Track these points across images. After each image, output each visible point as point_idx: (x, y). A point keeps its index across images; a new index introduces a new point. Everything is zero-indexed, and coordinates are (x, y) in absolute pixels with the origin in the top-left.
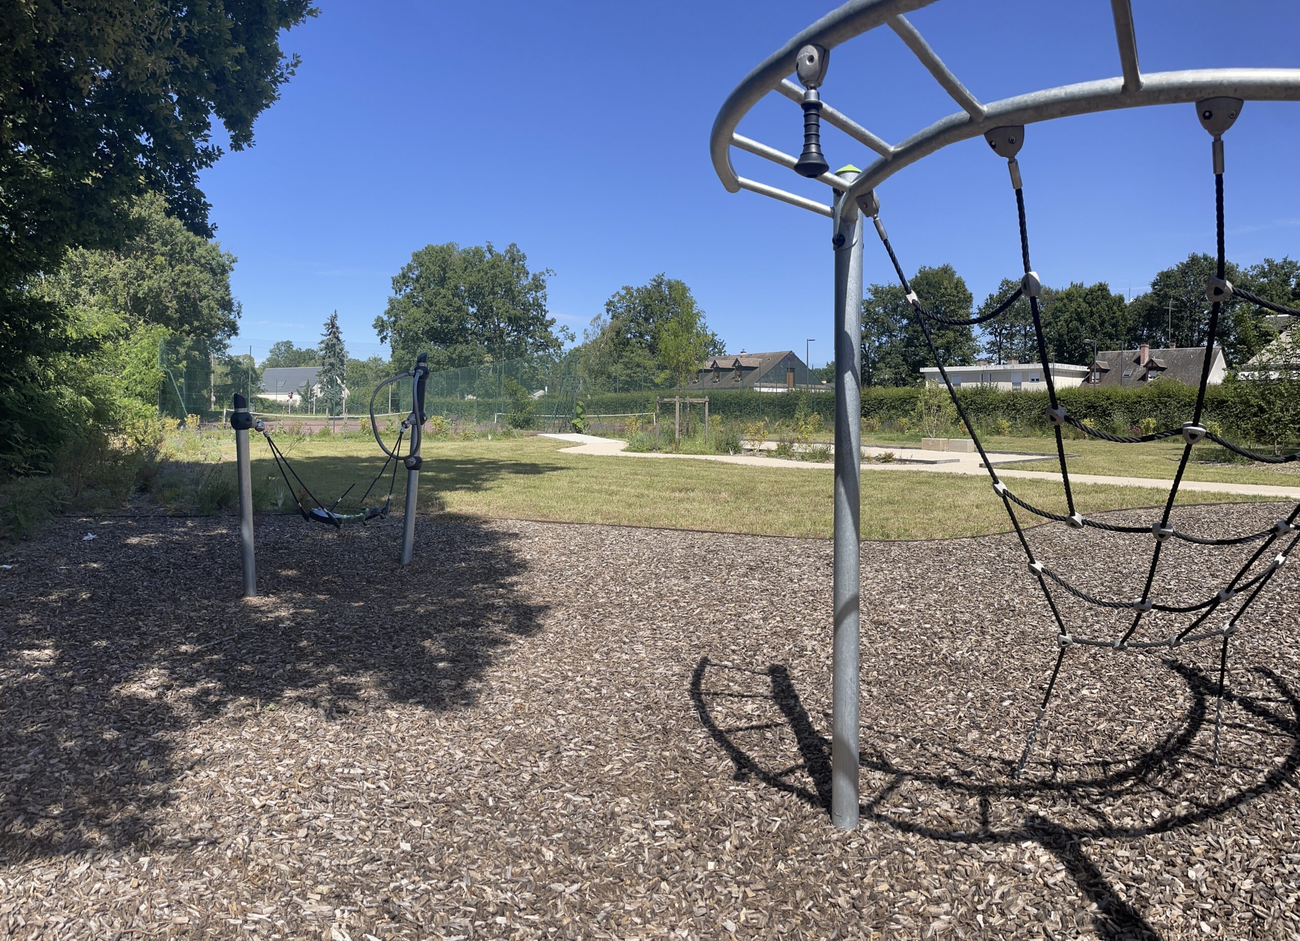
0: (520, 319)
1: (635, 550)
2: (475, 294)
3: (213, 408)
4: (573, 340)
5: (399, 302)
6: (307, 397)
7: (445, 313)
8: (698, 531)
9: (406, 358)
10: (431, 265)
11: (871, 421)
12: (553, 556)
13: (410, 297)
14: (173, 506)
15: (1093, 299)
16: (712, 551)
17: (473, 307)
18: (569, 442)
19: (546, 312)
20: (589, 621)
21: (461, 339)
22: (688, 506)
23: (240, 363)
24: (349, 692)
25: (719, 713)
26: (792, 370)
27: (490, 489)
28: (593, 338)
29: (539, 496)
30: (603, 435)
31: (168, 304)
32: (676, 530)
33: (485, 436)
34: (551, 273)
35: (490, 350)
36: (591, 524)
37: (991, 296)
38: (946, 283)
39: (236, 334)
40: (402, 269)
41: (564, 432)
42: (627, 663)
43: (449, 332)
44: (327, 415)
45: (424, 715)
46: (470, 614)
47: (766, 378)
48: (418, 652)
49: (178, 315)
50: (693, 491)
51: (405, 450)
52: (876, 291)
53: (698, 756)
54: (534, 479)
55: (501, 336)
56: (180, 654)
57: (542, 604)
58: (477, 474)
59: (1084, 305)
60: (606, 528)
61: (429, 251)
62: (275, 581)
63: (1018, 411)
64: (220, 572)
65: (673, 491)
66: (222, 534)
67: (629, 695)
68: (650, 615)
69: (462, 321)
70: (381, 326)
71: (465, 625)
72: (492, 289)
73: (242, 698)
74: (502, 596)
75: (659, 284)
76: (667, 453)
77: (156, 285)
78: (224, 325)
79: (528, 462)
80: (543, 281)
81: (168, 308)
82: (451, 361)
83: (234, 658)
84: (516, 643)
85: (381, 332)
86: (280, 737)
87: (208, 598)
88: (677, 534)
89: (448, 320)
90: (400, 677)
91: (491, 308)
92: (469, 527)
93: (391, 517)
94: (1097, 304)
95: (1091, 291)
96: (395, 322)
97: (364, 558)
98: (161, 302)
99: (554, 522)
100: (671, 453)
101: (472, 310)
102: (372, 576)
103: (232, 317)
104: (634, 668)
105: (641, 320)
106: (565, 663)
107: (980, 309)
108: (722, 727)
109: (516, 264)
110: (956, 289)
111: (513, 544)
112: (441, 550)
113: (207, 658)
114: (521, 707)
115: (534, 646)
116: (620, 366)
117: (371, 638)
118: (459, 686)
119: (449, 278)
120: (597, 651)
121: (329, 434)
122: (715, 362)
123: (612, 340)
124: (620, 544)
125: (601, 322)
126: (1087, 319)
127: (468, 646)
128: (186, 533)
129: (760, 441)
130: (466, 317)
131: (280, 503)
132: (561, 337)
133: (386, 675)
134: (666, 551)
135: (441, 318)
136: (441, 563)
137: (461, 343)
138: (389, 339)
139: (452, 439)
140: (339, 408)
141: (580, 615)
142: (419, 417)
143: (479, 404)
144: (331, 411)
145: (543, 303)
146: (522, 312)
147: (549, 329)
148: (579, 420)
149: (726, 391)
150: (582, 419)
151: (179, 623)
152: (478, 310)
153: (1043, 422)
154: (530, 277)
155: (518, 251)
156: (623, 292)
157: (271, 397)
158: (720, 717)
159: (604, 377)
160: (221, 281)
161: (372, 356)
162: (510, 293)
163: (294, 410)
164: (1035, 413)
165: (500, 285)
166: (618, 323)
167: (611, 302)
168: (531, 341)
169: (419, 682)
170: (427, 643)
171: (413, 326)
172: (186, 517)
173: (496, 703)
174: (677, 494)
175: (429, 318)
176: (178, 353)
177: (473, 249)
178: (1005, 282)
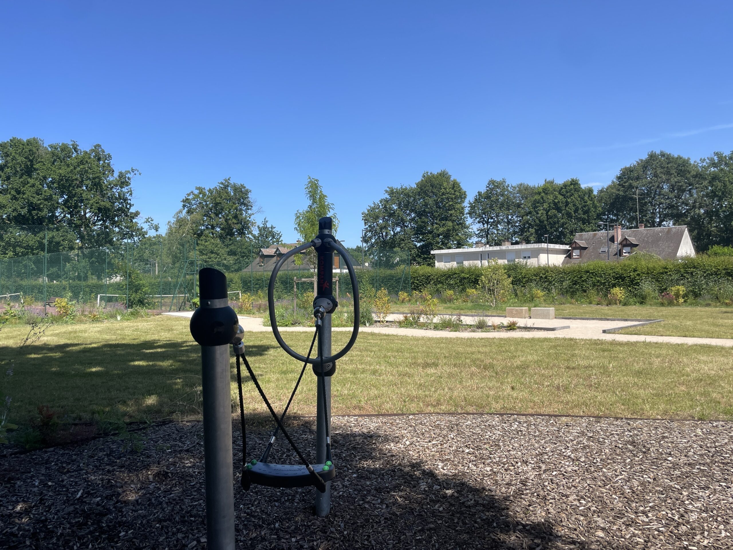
0: (107, 210)
2: (65, 186)
4: (157, 230)
10: (16, 156)
15: (567, 192)
17: (62, 197)
19: (131, 205)
21: (50, 226)
34: (136, 172)
37: (480, 193)
38: (445, 184)
43: (38, 219)
52: (392, 192)
55: (89, 225)
59: (560, 197)
61: (15, 143)
69: (51, 209)
72: (81, 182)
75: (226, 187)
80: (129, 178)
82: (41, 246)
89: (37, 208)
91: (80, 199)
94: (571, 196)
95: (565, 186)
105: (212, 215)
109: (101, 162)
110: (453, 189)
119: (37, 169)
122: (278, 249)
123: (193, 231)
126: (563, 208)
130: (55, 205)
132: (146, 227)
135: (29, 206)
137: (51, 229)
145: (128, 198)
146: (108, 204)
147: (134, 221)
152: (68, 199)
154: (116, 174)
155: (104, 152)
156: (196, 192)
162: (99, 187)
164: (566, 283)
165: (89, 179)
166: (193, 217)
167: (187, 199)
168: (117, 230)
177: (60, 145)
178: (492, 182)
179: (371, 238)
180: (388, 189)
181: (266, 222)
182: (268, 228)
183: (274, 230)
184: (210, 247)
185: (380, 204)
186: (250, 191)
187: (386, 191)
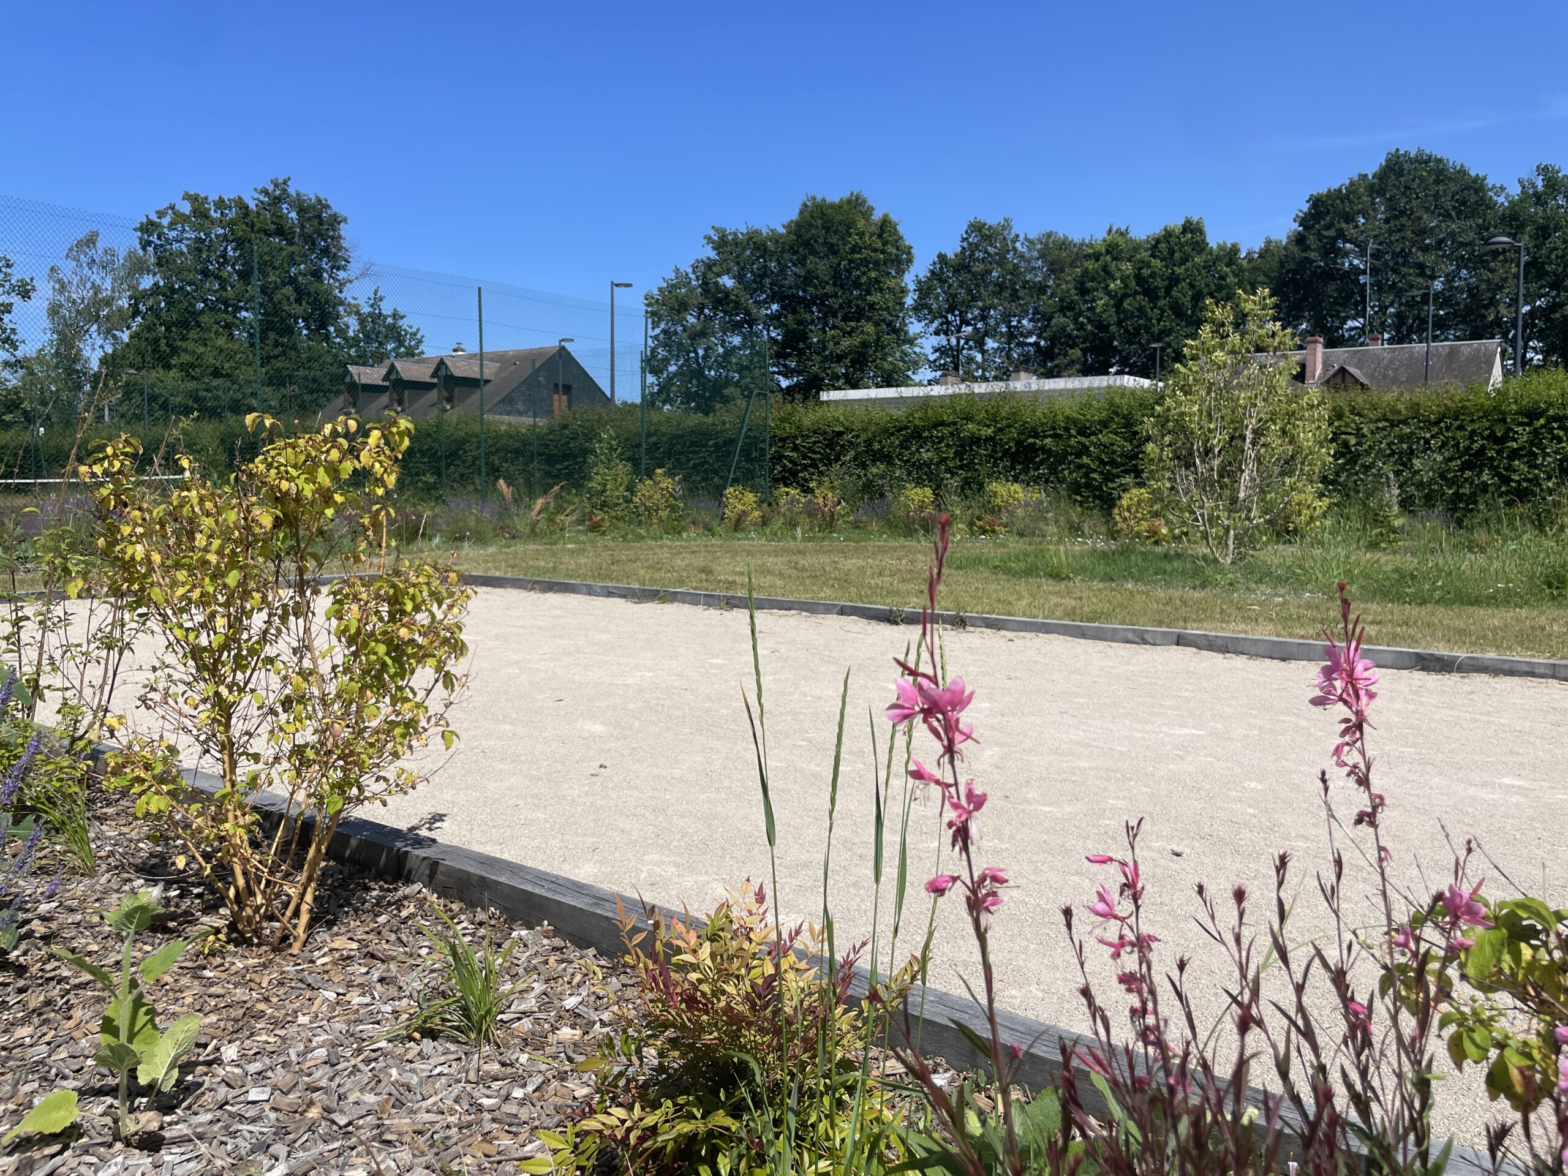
15: (1173, 251)
26: (567, 388)
37: (942, 258)
38: (861, 224)
47: (507, 403)
52: (722, 243)
59: (1154, 264)
75: (276, 201)
94: (1183, 261)
107: (920, 283)
110: (880, 236)
122: (393, 368)
156: (186, 208)
167: (152, 223)
178: (977, 227)
179: (666, 361)
180: (712, 233)
181: (377, 299)
182: (386, 317)
183: (401, 323)
184: (210, 359)
185: (692, 276)
186: (345, 220)
187: (709, 239)
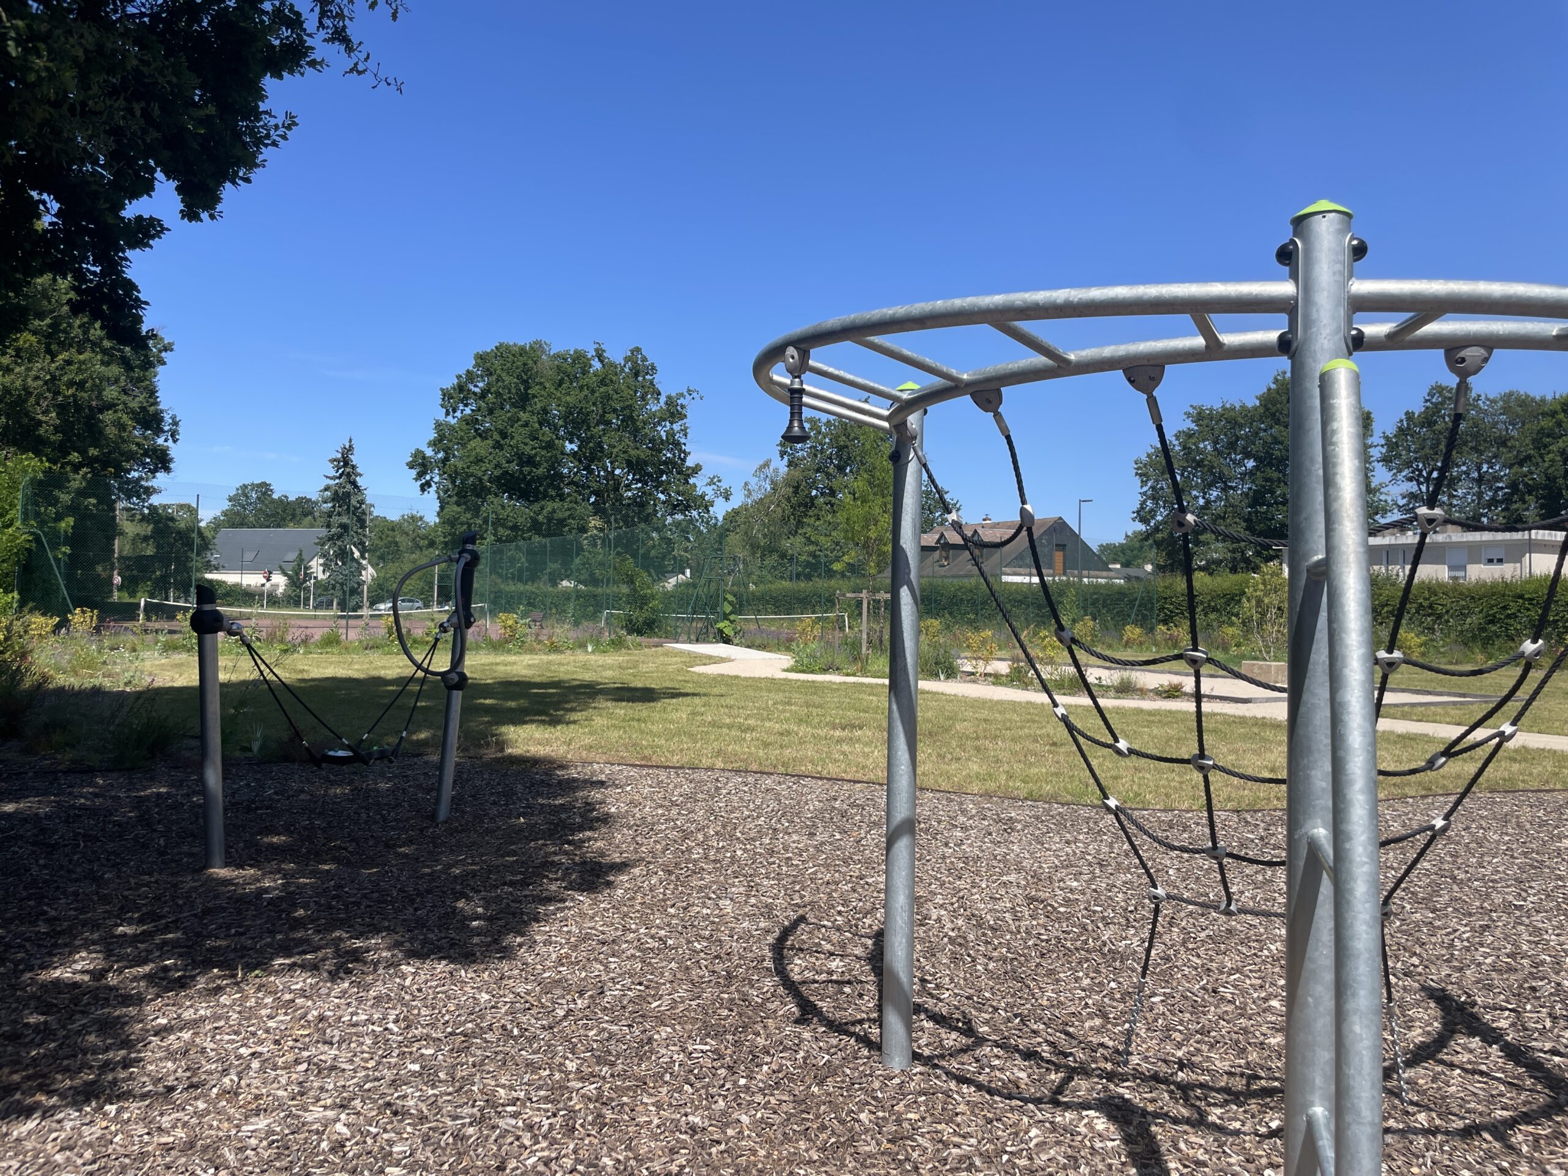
0: (646, 463)
1: (758, 802)
2: (576, 422)
3: (116, 596)
4: (727, 499)
5: (452, 428)
6: (298, 580)
7: (527, 450)
8: (850, 781)
9: (463, 519)
10: (504, 375)
11: (1175, 631)
12: (647, 809)
13: (470, 422)
14: (70, 754)
16: (858, 805)
17: (571, 442)
18: (710, 657)
19: (687, 454)
20: (673, 878)
21: (553, 493)
22: (845, 748)
23: (172, 519)
24: (356, 956)
25: (797, 967)
26: (1061, 547)
27: (574, 722)
28: (757, 496)
29: (642, 732)
30: (762, 647)
31: (40, 417)
32: (821, 778)
33: (582, 646)
34: (694, 395)
35: (598, 510)
36: (707, 769)
37: (1409, 416)
39: (167, 470)
40: (459, 377)
41: (705, 641)
42: (706, 917)
43: (532, 480)
44: (335, 611)
45: (447, 969)
46: (521, 873)
47: (1016, 561)
48: (447, 913)
49: (59, 437)
50: (861, 728)
51: (441, 663)
52: (1200, 417)
53: (760, 1001)
54: (641, 709)
55: (616, 489)
56: (116, 937)
57: (618, 860)
58: (559, 702)
60: (727, 774)
61: (502, 352)
62: (253, 850)
63: (1440, 617)
64: (162, 842)
65: (834, 728)
66: (159, 795)
67: (699, 947)
68: (751, 872)
69: (554, 463)
70: (420, 465)
71: (512, 884)
72: (602, 416)
73: (215, 971)
74: (566, 853)
76: (848, 675)
77: (18, 383)
78: (146, 454)
79: (640, 685)
80: (683, 407)
81: (40, 423)
82: (536, 526)
83: (198, 935)
84: (573, 899)
85: (420, 475)
86: (270, 1000)
87: (150, 874)
88: (820, 783)
89: (530, 461)
90: (422, 937)
91: (600, 445)
92: (537, 773)
93: (426, 763)
96: (446, 460)
97: (383, 816)
98: (27, 414)
99: (658, 767)
100: (854, 675)
101: (569, 447)
102: (391, 839)
103: (160, 441)
104: (713, 923)
105: (832, 469)
106: (631, 918)
107: (1387, 438)
108: (797, 978)
109: (640, 379)
111: (596, 795)
112: (494, 803)
113: (158, 939)
114: (568, 956)
115: (596, 903)
116: (799, 540)
117: (385, 902)
118: (496, 941)
119: (534, 396)
120: (673, 905)
121: (338, 642)
122: (942, 535)
123: (788, 500)
124: (741, 794)
125: (769, 471)
127: (512, 904)
128: (96, 795)
129: (987, 660)
130: (560, 457)
131: (256, 747)
132: (710, 492)
133: (403, 936)
134: (799, 803)
135: (520, 458)
136: (491, 819)
137: (552, 498)
138: (434, 487)
139: (532, 651)
140: (355, 599)
141: (663, 870)
142: (464, 619)
143: (579, 595)
144: (343, 606)
145: (683, 441)
146: (649, 452)
147: (691, 481)
148: (727, 623)
149: (955, 581)
150: (732, 622)
151: (109, 904)
152: (579, 447)
153: (1489, 638)
154: (663, 399)
155: (644, 359)
157: (231, 578)
158: (797, 969)
159: (775, 556)
160: (140, 380)
161: (407, 512)
162: (630, 423)
163: (273, 600)
164: (1473, 620)
165: (615, 410)
166: (797, 474)
168: (662, 497)
169: (444, 941)
170: (461, 904)
171: (474, 469)
172: (91, 771)
173: (538, 954)
174: (838, 733)
175: (502, 456)
176: (55, 502)
177: (572, 352)
178: (1437, 390)
179: (1153, 512)
180: (1194, 411)
187: (1188, 415)
